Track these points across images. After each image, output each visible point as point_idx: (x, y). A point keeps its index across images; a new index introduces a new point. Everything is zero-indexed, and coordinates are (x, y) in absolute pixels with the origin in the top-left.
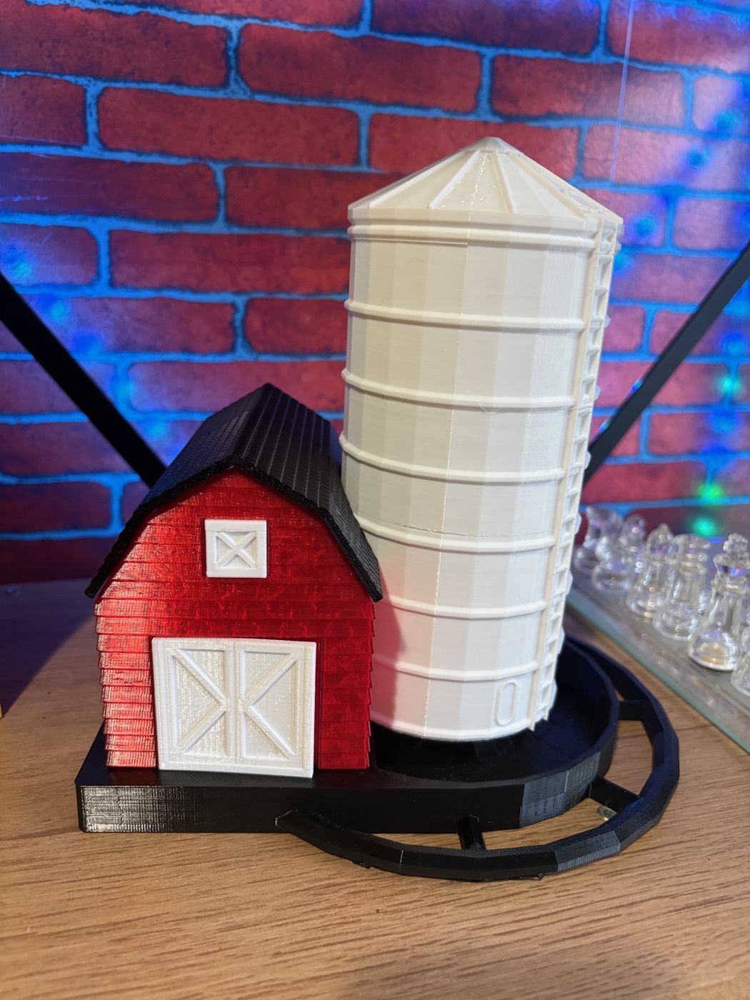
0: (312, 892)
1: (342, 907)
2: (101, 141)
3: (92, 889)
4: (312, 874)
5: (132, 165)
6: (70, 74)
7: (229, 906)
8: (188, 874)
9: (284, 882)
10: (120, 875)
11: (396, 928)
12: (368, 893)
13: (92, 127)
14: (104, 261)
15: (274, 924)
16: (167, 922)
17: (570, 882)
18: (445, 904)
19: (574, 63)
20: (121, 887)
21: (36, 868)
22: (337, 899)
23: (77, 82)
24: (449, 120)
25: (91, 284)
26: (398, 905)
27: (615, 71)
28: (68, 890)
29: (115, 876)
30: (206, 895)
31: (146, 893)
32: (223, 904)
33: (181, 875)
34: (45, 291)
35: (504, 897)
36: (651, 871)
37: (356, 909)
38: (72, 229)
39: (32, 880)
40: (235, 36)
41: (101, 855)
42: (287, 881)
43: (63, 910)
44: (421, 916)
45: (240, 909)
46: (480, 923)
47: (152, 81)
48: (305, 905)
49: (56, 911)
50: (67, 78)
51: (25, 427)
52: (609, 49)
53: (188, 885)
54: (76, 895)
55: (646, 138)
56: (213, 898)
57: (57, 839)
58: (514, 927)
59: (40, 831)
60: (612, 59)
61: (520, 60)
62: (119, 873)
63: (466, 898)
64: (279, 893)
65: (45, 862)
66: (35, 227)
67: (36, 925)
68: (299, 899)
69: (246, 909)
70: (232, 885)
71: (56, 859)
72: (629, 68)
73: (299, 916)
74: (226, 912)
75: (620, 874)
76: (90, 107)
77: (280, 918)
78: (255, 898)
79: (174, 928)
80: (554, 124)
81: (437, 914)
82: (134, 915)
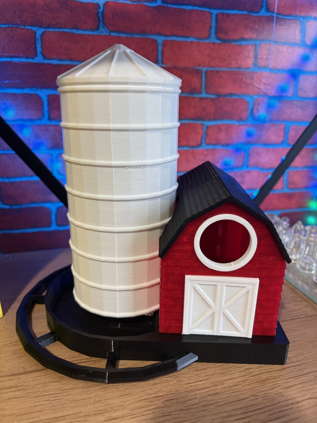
0: (148, 400)
1: (163, 407)
2: (43, 55)
3: (45, 401)
4: (147, 391)
5: (57, 65)
6: (29, 25)
7: (109, 408)
8: (90, 392)
9: (135, 395)
10: (58, 394)
11: (188, 418)
12: (174, 400)
13: (39, 49)
14: (46, 109)
15: (131, 417)
16: (80, 417)
17: (268, 392)
18: (211, 405)
19: (252, 16)
20: (58, 399)
21: (19, 390)
22: (160, 404)
23: (32, 29)
24: (198, 42)
25: (40, 119)
26: (189, 406)
27: (270, 19)
28: (34, 401)
29: (56, 394)
30: (98, 403)
31: (71, 402)
32: (106, 407)
33: (87, 393)
34: (20, 122)
35: (238, 401)
36: (305, 385)
37: (169, 409)
38: (31, 95)
39: (17, 397)
40: (102, 7)
41: (49, 384)
42: (136, 395)
43: (32, 411)
44: (200, 411)
45: (115, 410)
46: (228, 414)
47: (65, 28)
48: (145, 407)
49: (29, 412)
50: (27, 27)
51: (13, 183)
52: (268, 10)
53: (90, 398)
54: (38, 404)
55: (285, 49)
56: (102, 404)
57: (28, 376)
58: (244, 416)
59: (20, 372)
60: (269, 14)
61: (229, 15)
62: (58, 392)
63: (220, 402)
64: (132, 401)
65: (24, 387)
66: (14, 94)
67: (19, 419)
68: (142, 404)
69: (117, 410)
70: (110, 397)
71: (29, 386)
72: (277, 17)
73: (142, 413)
74: (108, 411)
75: (291, 387)
76: (38, 40)
77: (133, 414)
78: (121, 404)
79: (84, 419)
80: (244, 43)
81: (207, 410)
82: (65, 413)
